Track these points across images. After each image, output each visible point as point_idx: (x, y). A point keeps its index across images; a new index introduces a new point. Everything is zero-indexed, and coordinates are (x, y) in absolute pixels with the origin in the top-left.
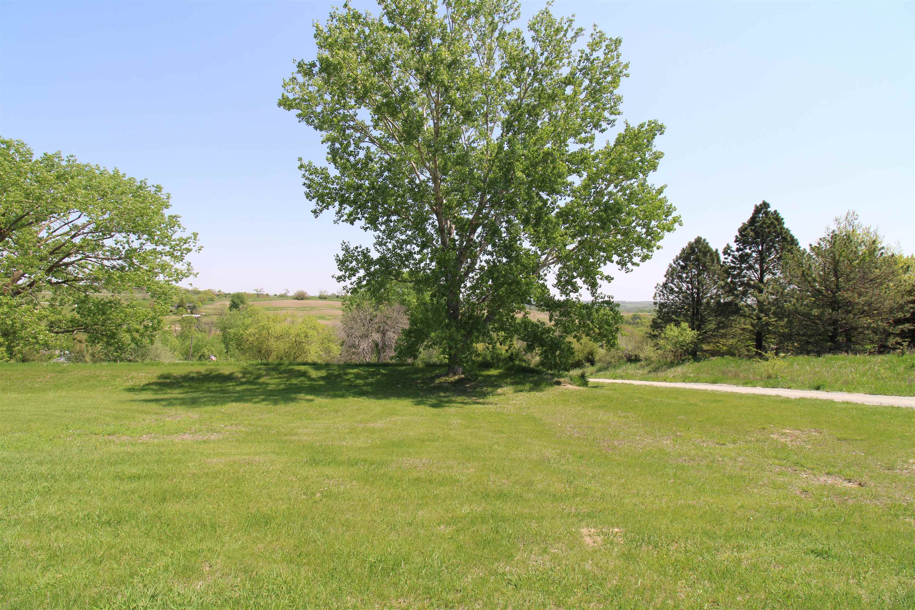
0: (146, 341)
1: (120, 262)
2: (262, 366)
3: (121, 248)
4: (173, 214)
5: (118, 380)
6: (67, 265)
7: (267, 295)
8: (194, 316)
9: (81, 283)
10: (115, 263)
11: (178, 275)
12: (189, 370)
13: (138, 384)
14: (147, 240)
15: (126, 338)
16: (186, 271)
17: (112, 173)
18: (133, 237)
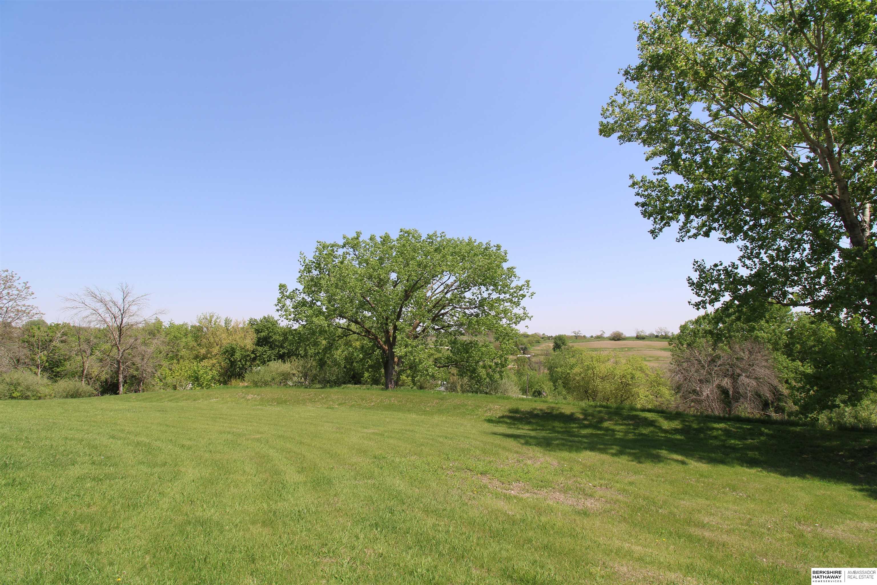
0: (497, 376)
1: (476, 310)
2: (602, 409)
3: (476, 298)
4: (510, 266)
5: (480, 410)
6: (443, 315)
7: (584, 336)
8: (527, 356)
9: (452, 329)
10: (472, 311)
11: (516, 318)
12: (534, 406)
13: (494, 415)
14: (493, 290)
15: (483, 372)
16: (522, 315)
17: (467, 241)
18: (483, 288)
